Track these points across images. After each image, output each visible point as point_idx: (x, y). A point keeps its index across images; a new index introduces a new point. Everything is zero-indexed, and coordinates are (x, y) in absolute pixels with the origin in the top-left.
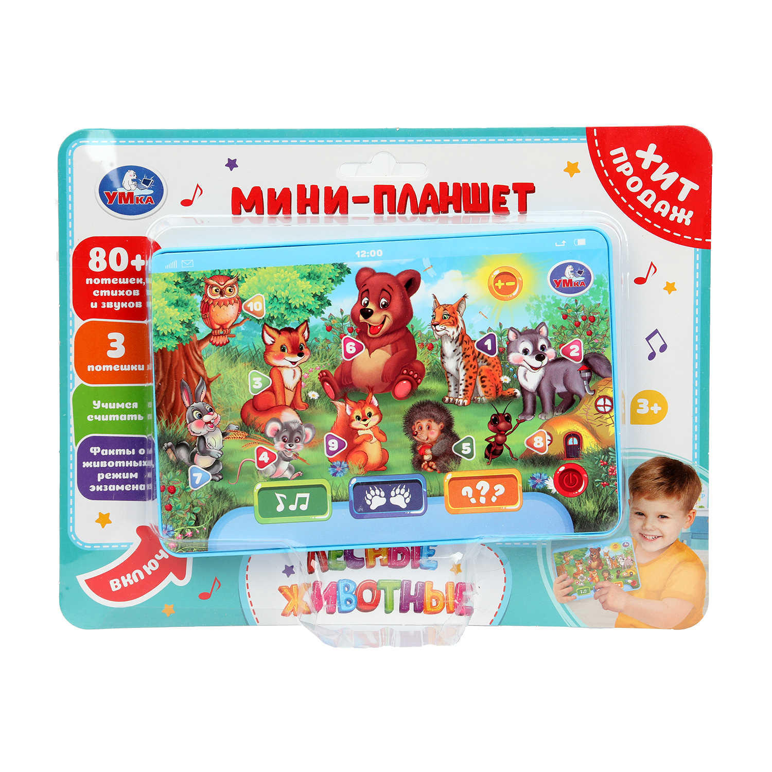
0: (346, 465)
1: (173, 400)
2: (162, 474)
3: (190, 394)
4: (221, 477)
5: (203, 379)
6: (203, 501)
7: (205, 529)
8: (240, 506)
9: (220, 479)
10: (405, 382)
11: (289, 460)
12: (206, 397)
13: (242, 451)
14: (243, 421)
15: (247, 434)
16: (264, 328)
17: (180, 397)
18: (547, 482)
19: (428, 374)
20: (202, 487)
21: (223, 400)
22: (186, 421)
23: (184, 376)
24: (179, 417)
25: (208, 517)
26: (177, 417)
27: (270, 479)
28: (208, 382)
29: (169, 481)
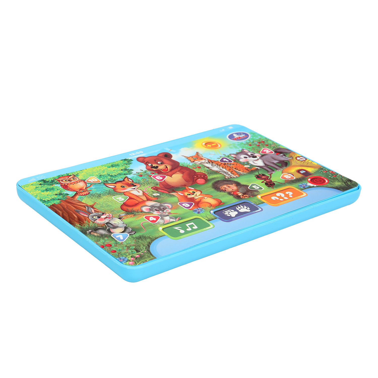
0: (201, 209)
1: (76, 217)
2: (96, 242)
3: (84, 212)
4: (134, 232)
5: (87, 206)
6: (133, 243)
7: (145, 251)
8: (158, 238)
9: (135, 233)
10: (199, 179)
11: (168, 215)
12: (95, 211)
13: (136, 220)
14: (126, 211)
15: (133, 215)
16: (105, 185)
17: (80, 215)
18: (308, 185)
19: (208, 174)
20: (127, 239)
21: (106, 209)
22: (92, 221)
23: (75, 209)
24: (86, 221)
25: (142, 248)
26: (85, 221)
27: (164, 224)
28: (92, 207)
29: (103, 243)
